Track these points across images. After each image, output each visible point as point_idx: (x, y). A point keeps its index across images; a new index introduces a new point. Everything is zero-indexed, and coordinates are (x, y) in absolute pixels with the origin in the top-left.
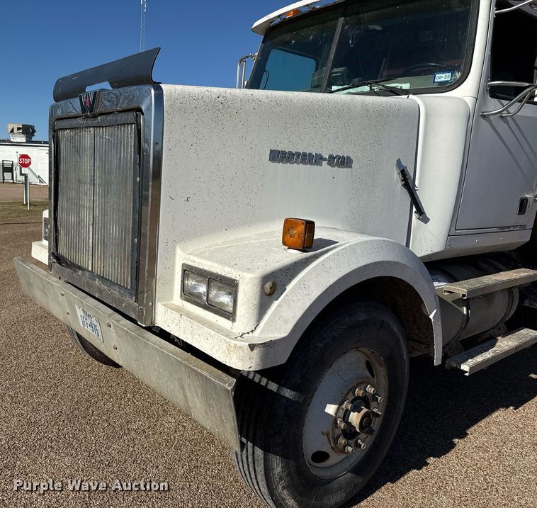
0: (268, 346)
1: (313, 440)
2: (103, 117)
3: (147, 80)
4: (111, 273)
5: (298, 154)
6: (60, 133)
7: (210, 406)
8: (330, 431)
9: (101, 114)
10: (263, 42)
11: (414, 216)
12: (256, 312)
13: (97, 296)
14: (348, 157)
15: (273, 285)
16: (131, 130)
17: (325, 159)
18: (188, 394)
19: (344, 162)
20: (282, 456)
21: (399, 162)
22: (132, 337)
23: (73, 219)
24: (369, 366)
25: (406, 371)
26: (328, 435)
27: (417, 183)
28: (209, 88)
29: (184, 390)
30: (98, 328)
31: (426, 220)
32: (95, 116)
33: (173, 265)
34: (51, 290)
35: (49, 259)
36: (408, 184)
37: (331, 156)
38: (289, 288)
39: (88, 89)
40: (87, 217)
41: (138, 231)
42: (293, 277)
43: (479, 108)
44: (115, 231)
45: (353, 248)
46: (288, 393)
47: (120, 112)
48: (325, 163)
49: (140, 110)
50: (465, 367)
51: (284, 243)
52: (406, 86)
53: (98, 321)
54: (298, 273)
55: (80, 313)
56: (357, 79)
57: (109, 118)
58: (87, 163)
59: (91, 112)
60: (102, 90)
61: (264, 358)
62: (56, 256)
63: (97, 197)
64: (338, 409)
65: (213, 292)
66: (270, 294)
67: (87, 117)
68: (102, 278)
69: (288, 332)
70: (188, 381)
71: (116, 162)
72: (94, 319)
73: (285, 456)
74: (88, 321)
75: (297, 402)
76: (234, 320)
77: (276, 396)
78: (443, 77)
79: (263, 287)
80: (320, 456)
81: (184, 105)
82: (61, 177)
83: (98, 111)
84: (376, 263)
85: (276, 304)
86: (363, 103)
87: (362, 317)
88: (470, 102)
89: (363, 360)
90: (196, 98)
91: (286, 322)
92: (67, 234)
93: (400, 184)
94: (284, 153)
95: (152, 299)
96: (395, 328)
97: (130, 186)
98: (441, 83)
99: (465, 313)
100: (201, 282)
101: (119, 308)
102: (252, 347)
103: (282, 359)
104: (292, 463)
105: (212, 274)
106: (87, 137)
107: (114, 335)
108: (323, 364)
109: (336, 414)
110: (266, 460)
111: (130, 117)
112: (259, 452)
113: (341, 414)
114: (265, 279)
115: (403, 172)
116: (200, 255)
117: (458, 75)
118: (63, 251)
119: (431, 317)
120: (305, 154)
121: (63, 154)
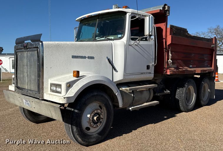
0: (68, 98)
1: (85, 124)
2: (29, 49)
3: (39, 41)
4: (33, 88)
5: (79, 56)
6: (18, 53)
7: (56, 113)
8: (89, 121)
9: (28, 48)
10: (80, 24)
11: (114, 70)
12: (66, 91)
13: (29, 95)
14: (93, 57)
15: (70, 85)
16: (36, 52)
17: (87, 57)
18: (52, 112)
19: (92, 58)
20: (76, 126)
21: (107, 57)
22: (38, 103)
23: (22, 76)
24: (100, 107)
25: (112, 109)
26: (88, 122)
27: (113, 62)
28: (55, 42)
29: (50, 111)
30: (30, 104)
31: (117, 71)
32: (27, 49)
33: (48, 84)
34: (16, 97)
35: (15, 88)
36: (111, 62)
37: (88, 57)
38: (74, 86)
39: (25, 42)
40: (25, 74)
41: (39, 76)
42: (75, 83)
43: (128, 43)
44: (33, 77)
45: (90, 77)
46: (76, 111)
47: (33, 48)
48: (87, 58)
49: (38, 47)
50: (130, 109)
51: (73, 76)
52: (113, 38)
53: (30, 102)
54: (76, 82)
55: (24, 101)
56: (102, 36)
57: (31, 49)
58: (25, 61)
59: (26, 47)
60: (29, 42)
61: (67, 101)
62: (17, 87)
63: (28, 69)
64: (90, 115)
65: (57, 89)
66: (69, 87)
67: (25, 49)
68: (30, 90)
69: (74, 95)
70: (51, 109)
71: (33, 60)
72: (28, 102)
73: (77, 126)
74: (27, 103)
75: (79, 113)
76: (61, 94)
77: (73, 111)
78: (120, 36)
79: (67, 85)
80: (88, 129)
81: (49, 46)
82: (18, 65)
83: (28, 47)
84: (96, 80)
85: (70, 89)
86: (96, 44)
87: (96, 94)
88: (125, 42)
89: (98, 105)
90: (52, 44)
91: (73, 93)
92: (20, 80)
93: (108, 63)
94: (76, 56)
95: (43, 92)
96: (107, 97)
97: (36, 66)
98: (120, 37)
99: (133, 96)
100: (54, 87)
101: (35, 97)
102: (64, 98)
103: (73, 101)
104: (79, 128)
105: (56, 84)
106: (25, 54)
107: (34, 104)
108: (85, 105)
109: (90, 117)
110: (72, 127)
111: (36, 49)
112: (70, 125)
113: (92, 117)
114: (67, 83)
115: (109, 60)
116: (54, 80)
117: (123, 35)
118: (19, 85)
119: (116, 94)
120: (81, 56)
121: (19, 58)
